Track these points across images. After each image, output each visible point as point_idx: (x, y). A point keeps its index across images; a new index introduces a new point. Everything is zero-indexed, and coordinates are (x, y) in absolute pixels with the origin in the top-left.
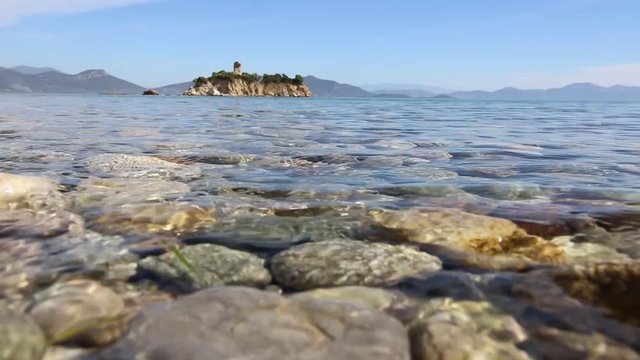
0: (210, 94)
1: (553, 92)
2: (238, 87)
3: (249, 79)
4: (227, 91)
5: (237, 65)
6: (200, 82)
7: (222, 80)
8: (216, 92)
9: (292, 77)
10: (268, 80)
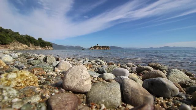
0: (93, 49)
1: (160, 48)
2: (98, 48)
3: (99, 47)
4: (96, 49)
5: (98, 45)
6: (91, 47)
7: (95, 47)
8: (94, 49)
9: (107, 46)
10: (103, 47)
